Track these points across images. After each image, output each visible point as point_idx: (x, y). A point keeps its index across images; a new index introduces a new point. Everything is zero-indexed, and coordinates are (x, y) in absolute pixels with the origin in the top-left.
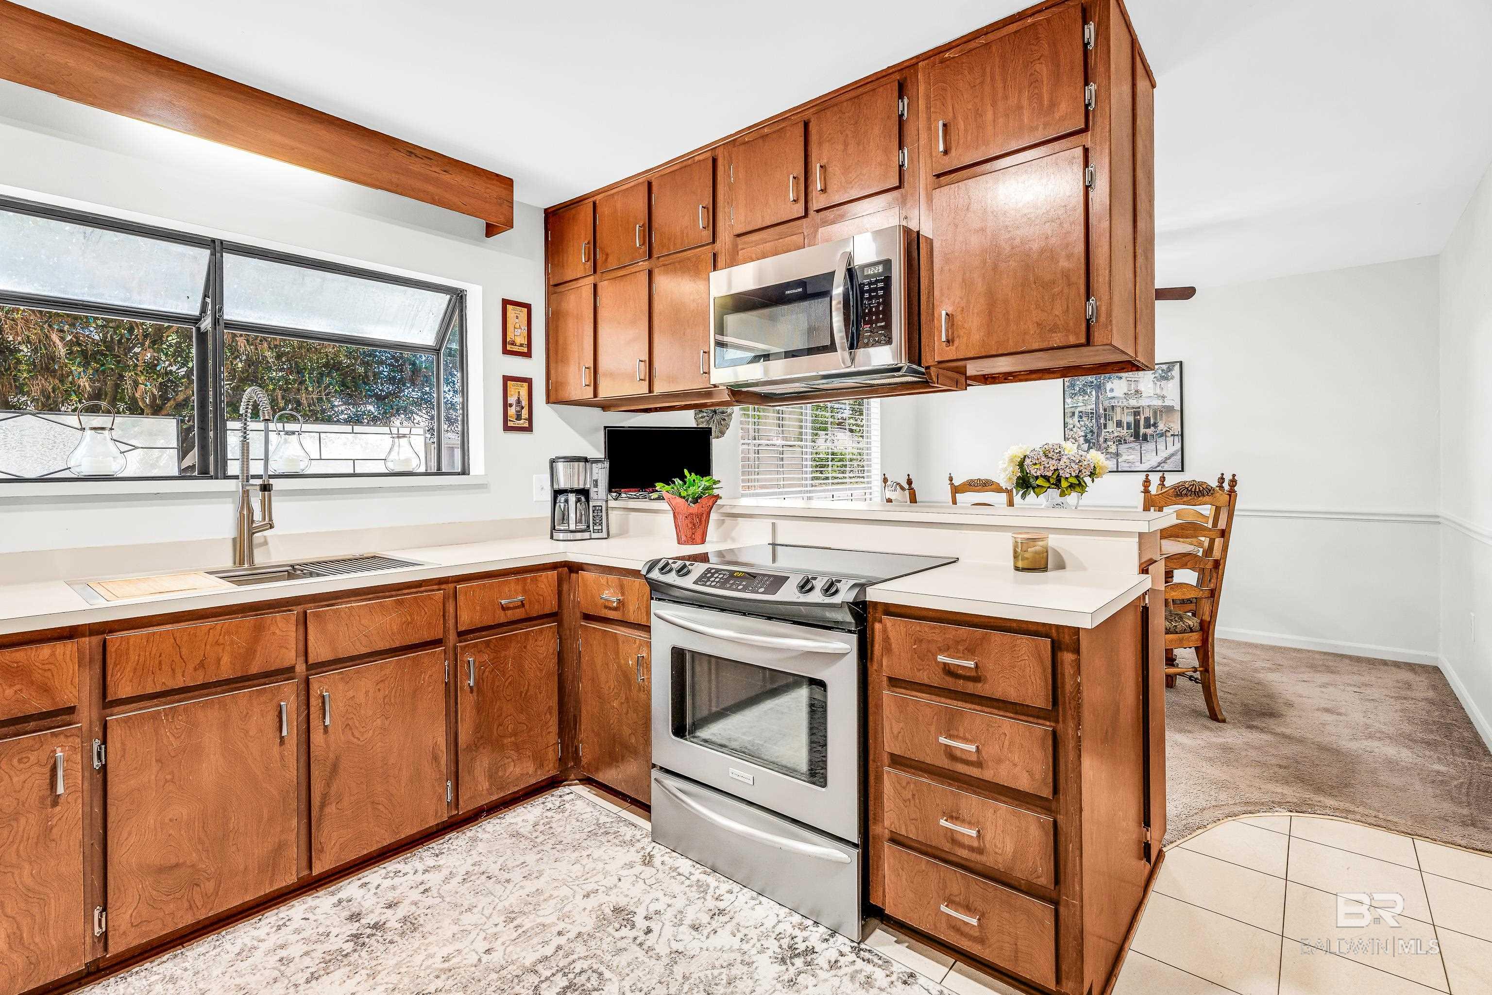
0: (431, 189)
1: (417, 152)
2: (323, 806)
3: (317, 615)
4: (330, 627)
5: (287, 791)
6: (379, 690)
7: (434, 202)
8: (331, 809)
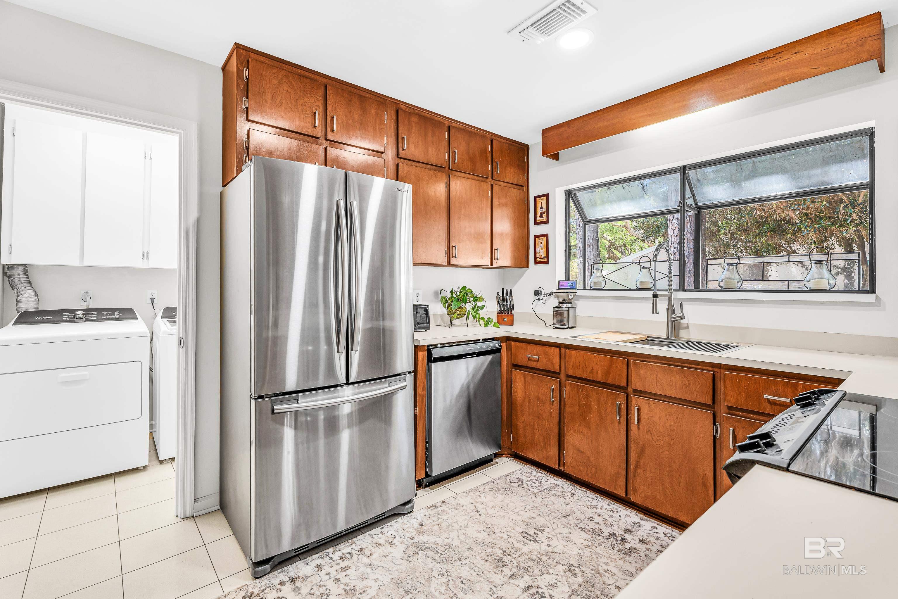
0: (782, 74)
1: (769, 55)
2: (637, 467)
3: (635, 363)
4: (642, 372)
5: (621, 448)
6: (667, 419)
7: (784, 82)
8: (640, 471)
